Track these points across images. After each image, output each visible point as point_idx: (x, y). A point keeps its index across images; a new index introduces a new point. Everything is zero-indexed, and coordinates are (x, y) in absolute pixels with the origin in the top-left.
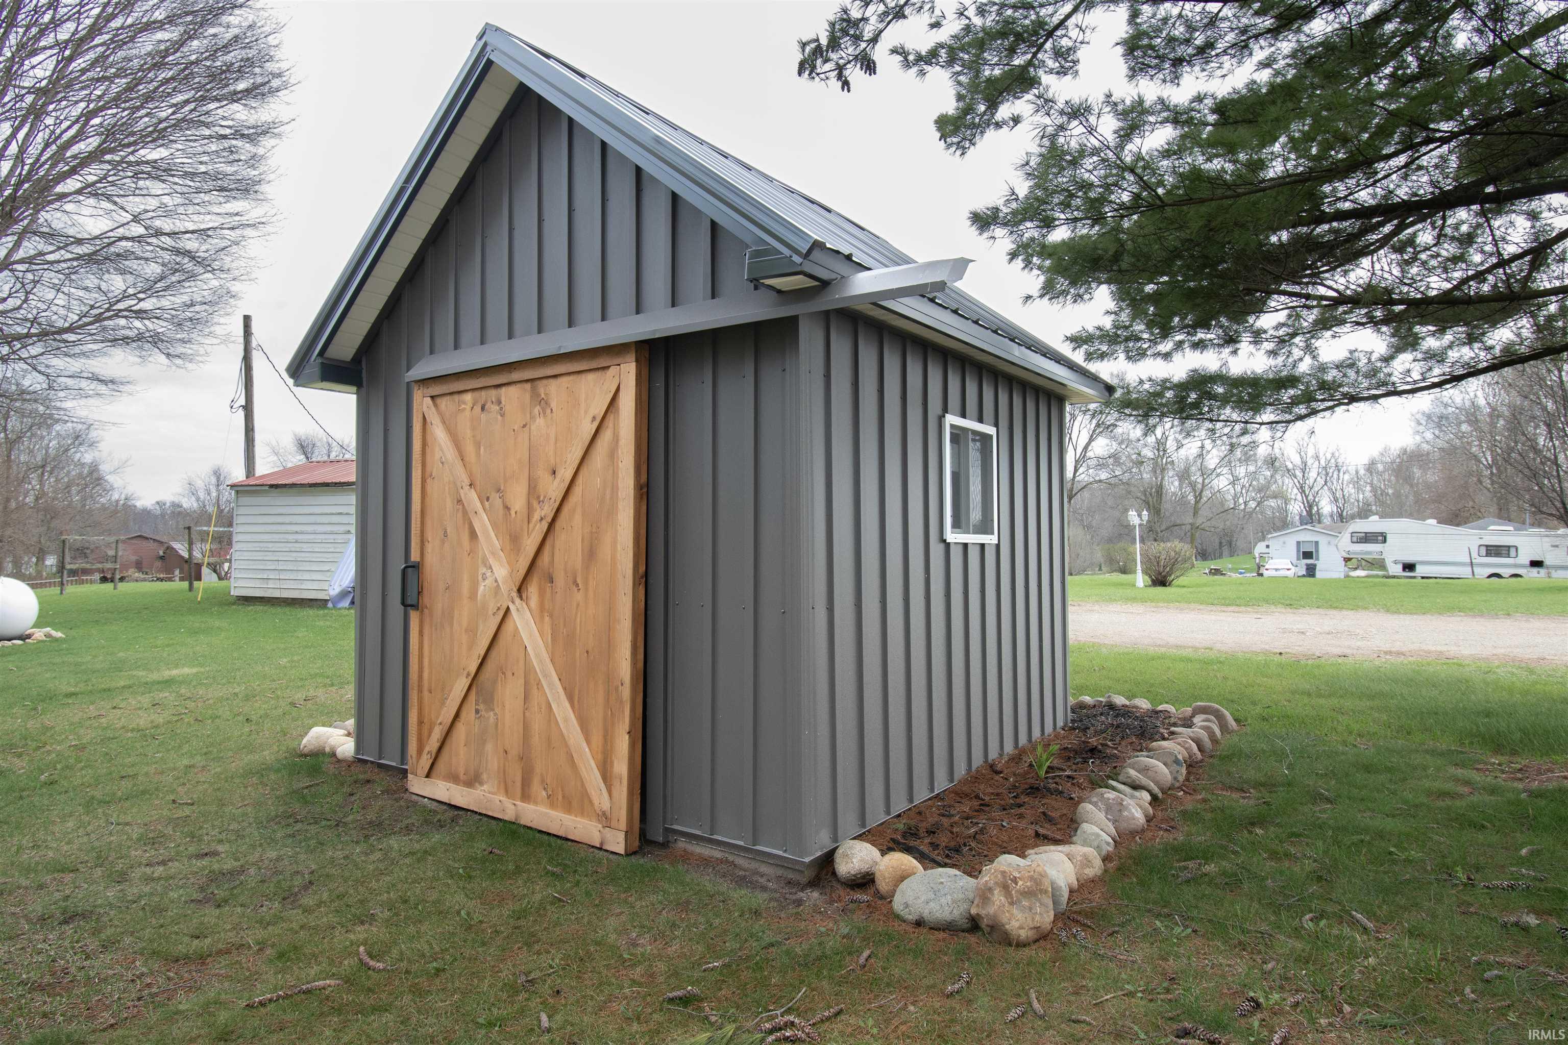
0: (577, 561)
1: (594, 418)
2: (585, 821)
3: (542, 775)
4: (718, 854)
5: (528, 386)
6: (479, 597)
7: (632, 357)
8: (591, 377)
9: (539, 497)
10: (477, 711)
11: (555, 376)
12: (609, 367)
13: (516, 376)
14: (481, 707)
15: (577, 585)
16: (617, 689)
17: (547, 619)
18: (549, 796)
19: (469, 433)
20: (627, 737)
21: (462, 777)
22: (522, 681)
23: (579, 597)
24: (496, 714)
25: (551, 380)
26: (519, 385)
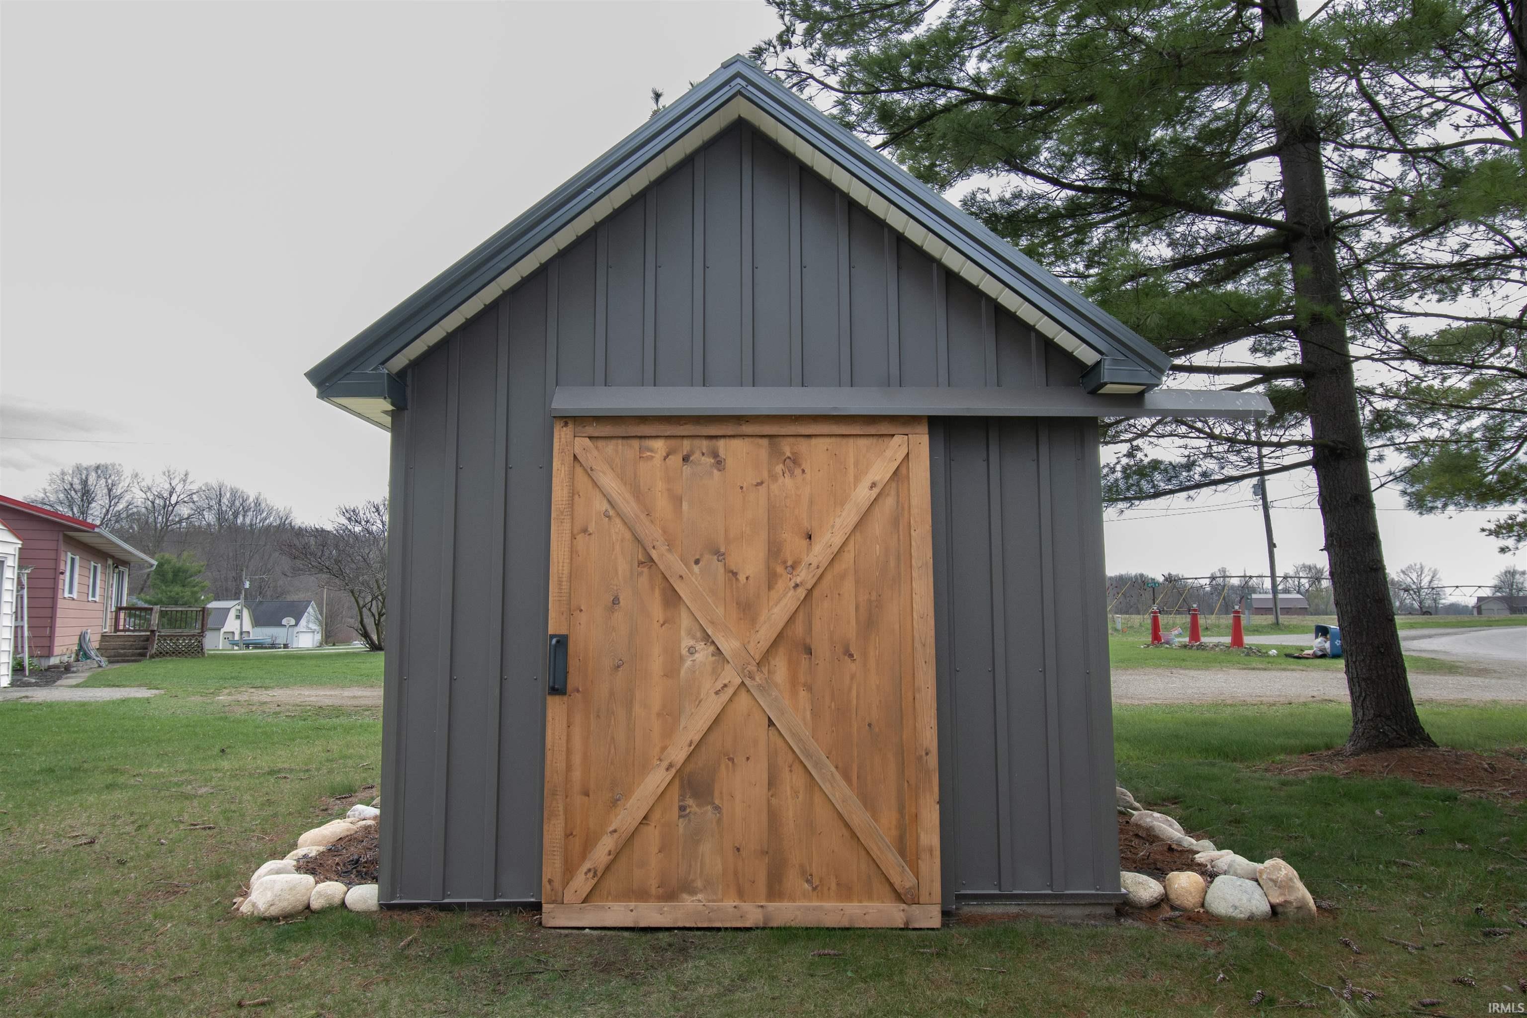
0: (850, 630)
1: (873, 485)
2: (878, 905)
3: (802, 866)
4: (1013, 909)
5: (765, 442)
6: (683, 672)
7: (924, 429)
8: (862, 442)
9: (785, 562)
10: (682, 808)
11: (809, 436)
12: (893, 435)
13: (747, 429)
14: (690, 802)
15: (851, 656)
16: (920, 758)
17: (803, 694)
18: (814, 889)
19: (660, 485)
20: (938, 806)
21: (653, 891)
22: (764, 765)
23: (853, 667)
24: (717, 808)
25: (802, 440)
26: (750, 440)
